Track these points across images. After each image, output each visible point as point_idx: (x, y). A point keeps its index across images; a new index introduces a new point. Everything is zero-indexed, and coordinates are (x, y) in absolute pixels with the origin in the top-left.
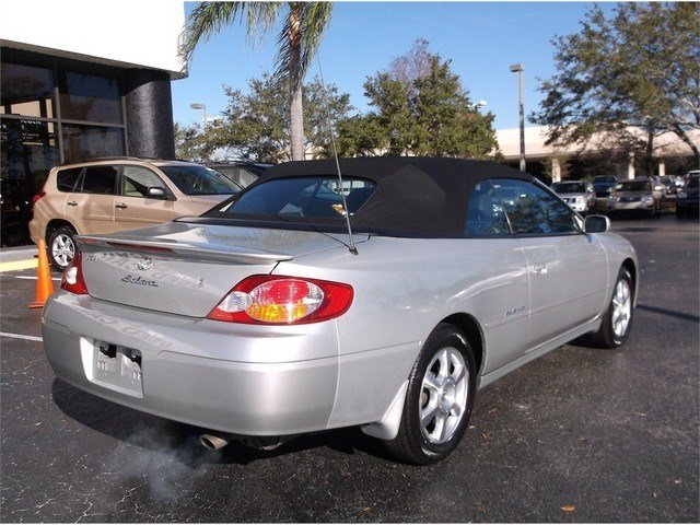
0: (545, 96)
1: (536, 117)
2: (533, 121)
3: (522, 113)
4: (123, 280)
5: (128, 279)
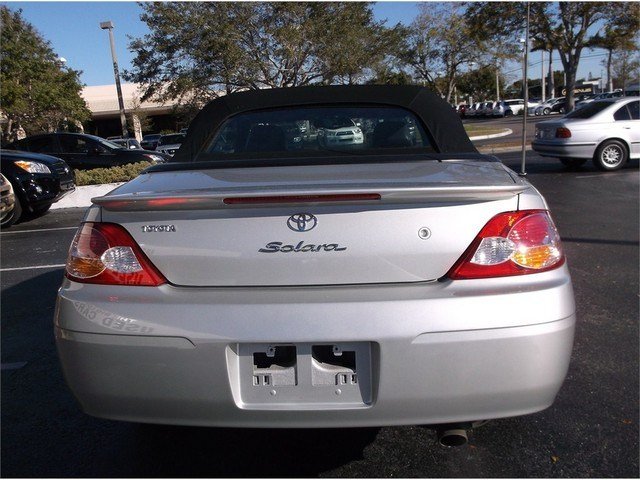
0: (136, 55)
1: (129, 75)
2: (127, 79)
3: (116, 71)
4: (262, 251)
5: (274, 247)
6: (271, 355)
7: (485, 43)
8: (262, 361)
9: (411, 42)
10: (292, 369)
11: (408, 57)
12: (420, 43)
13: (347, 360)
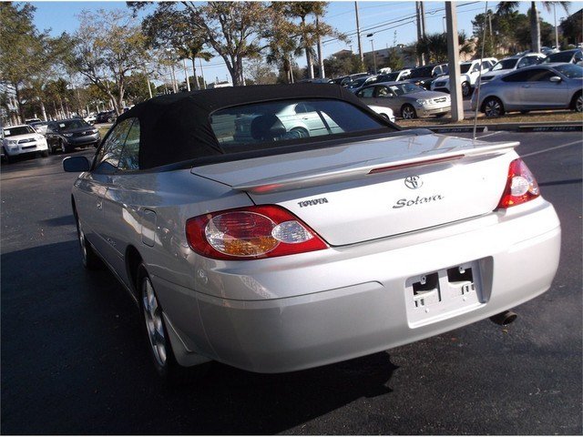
4: (394, 207)
5: (401, 203)
6: (423, 283)
7: (148, 51)
8: (418, 288)
9: (78, 51)
10: (436, 290)
11: (76, 65)
12: (87, 53)
13: (467, 276)
